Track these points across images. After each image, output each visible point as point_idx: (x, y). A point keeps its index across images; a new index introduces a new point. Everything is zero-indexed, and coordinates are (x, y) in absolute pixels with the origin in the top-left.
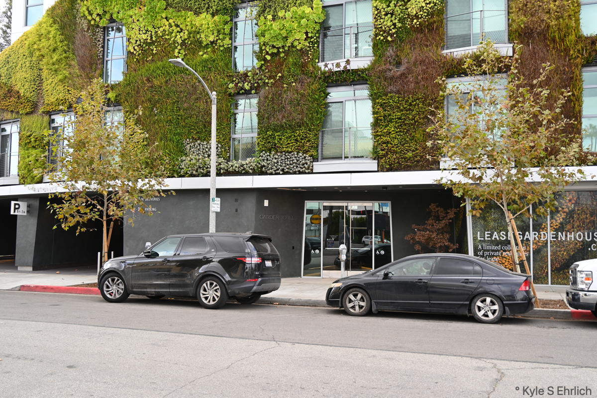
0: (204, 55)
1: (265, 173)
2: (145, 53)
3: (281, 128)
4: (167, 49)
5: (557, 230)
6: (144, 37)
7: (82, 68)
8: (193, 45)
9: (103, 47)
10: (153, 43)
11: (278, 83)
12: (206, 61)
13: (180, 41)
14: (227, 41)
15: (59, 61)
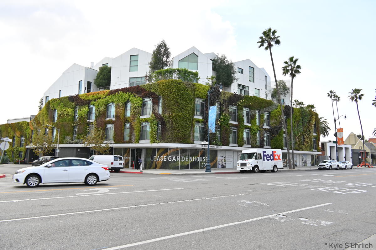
0: (69, 117)
1: (77, 144)
2: (60, 116)
3: (80, 134)
4: (64, 115)
5: (126, 156)
6: (60, 113)
7: (50, 119)
8: (68, 115)
9: (54, 114)
10: (61, 114)
11: (80, 125)
12: (69, 119)
13: (66, 114)
14: (73, 115)
15: (46, 117)
